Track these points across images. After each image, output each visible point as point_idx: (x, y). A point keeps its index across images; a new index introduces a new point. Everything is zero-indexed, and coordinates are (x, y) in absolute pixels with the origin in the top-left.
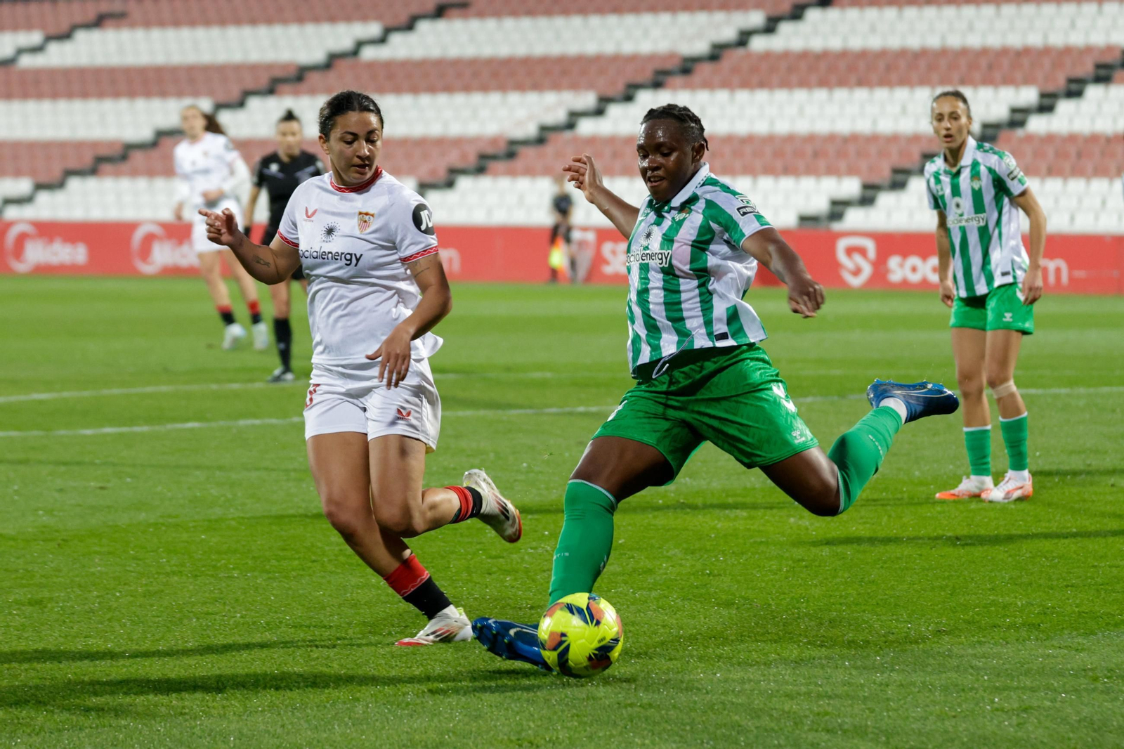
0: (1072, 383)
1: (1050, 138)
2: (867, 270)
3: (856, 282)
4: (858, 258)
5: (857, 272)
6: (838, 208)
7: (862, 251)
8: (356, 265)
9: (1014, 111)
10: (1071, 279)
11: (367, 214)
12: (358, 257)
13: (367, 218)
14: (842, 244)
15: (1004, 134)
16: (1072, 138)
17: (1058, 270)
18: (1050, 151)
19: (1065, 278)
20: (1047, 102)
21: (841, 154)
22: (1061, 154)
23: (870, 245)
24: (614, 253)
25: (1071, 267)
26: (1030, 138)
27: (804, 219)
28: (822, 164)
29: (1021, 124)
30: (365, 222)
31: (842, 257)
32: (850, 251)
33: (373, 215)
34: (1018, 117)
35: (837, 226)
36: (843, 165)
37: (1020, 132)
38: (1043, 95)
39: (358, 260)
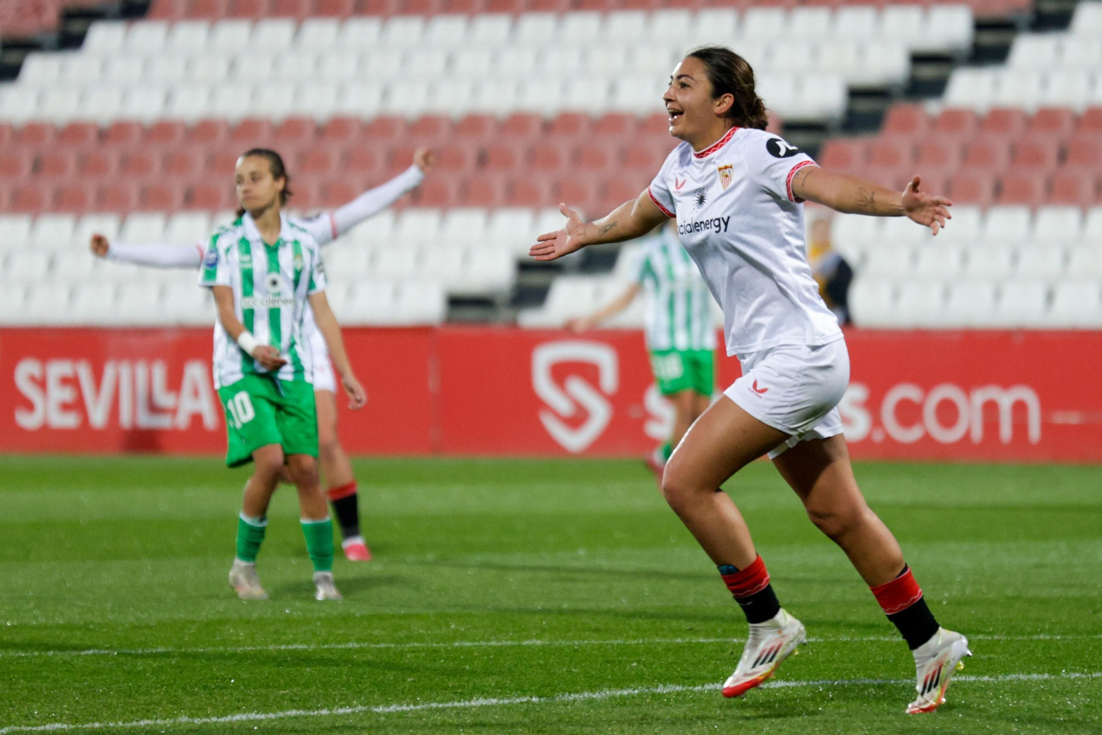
0: (1053, 663)
1: (998, 118)
2: (600, 414)
3: (574, 441)
4: (577, 387)
5: (577, 419)
6: (536, 279)
7: (589, 373)
8: (725, 230)
9: (918, 59)
10: (1046, 426)
11: (726, 168)
12: (726, 220)
13: (727, 171)
14: (544, 357)
15: (898, 111)
16: (1047, 118)
17: (1020, 408)
18: (999, 144)
19: (1035, 431)
20: (989, 38)
21: (539, 158)
22: (1023, 155)
23: (605, 359)
24: (42, 384)
25: (1047, 406)
26: (954, 119)
27: (456, 302)
28: (497, 180)
29: (937, 88)
30: (727, 176)
31: (543, 385)
32: (561, 372)
33: (731, 167)
34: (928, 72)
35: (531, 319)
36: (543, 182)
37: (933, 107)
38: (981, 26)
39: (726, 224)
